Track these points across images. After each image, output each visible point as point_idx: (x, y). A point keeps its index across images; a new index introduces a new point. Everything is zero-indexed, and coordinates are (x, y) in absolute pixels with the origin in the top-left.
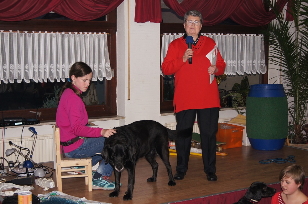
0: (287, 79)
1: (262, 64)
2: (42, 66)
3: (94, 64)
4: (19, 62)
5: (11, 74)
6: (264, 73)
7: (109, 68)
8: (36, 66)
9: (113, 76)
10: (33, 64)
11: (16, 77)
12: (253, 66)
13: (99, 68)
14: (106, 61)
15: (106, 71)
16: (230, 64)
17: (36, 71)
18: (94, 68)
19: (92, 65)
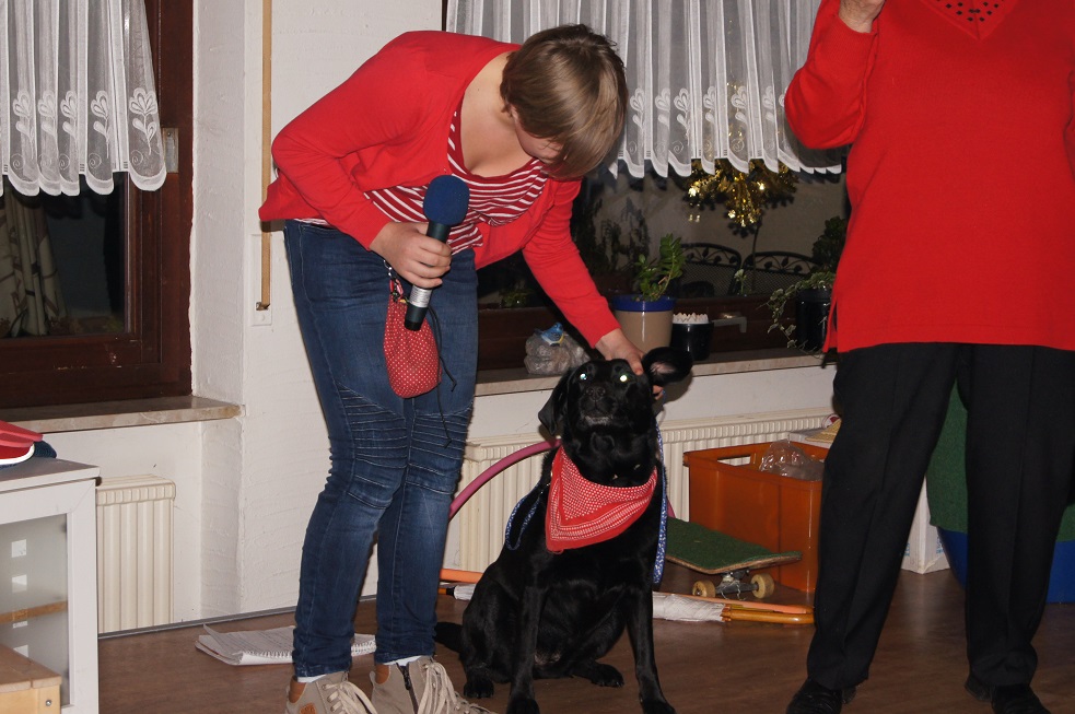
3: (61, 96)
7: (150, 119)
9: (174, 168)
13: (92, 119)
14: (132, 83)
15: (134, 135)
18: (62, 119)
19: (53, 104)
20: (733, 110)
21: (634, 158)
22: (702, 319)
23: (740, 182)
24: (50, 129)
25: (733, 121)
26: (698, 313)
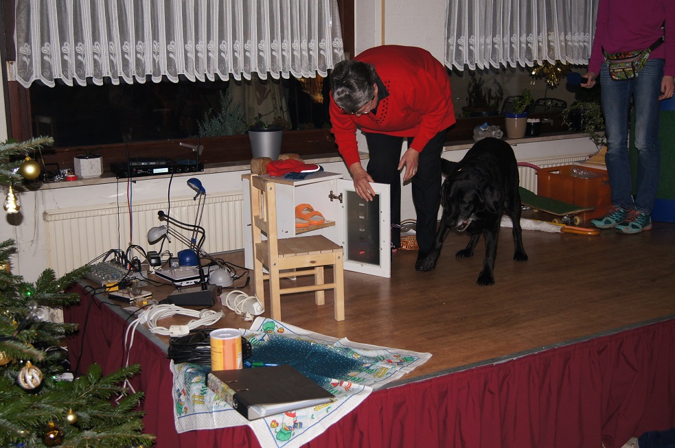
2: (202, 45)
3: (309, 41)
4: (155, 37)
5: (139, 63)
7: (340, 49)
8: (191, 45)
10: (185, 42)
11: (149, 70)
13: (320, 49)
14: (334, 36)
15: (334, 55)
16: (579, 41)
17: (191, 56)
18: (309, 50)
19: (306, 44)
20: (549, 42)
21: (512, 60)
22: (538, 121)
23: (551, 69)
24: (305, 53)
25: (549, 46)
26: (536, 118)
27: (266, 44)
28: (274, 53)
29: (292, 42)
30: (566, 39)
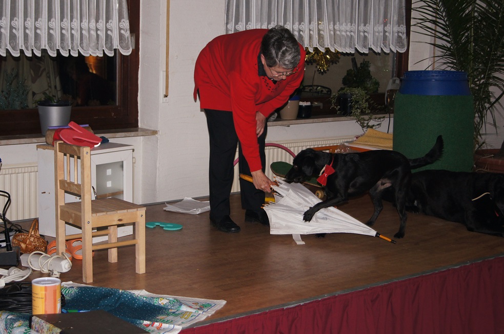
0: (449, 63)
1: (400, 34)
3: (97, 22)
6: (403, 51)
7: (127, 30)
9: (134, 48)
12: (385, 37)
13: (107, 30)
14: (120, 17)
16: (347, 31)
18: (97, 30)
19: (94, 24)
20: (319, 30)
22: (309, 104)
23: (321, 55)
24: (93, 33)
25: (319, 34)
26: (307, 102)
27: (56, 23)
28: (64, 32)
29: (81, 21)
30: (334, 29)
